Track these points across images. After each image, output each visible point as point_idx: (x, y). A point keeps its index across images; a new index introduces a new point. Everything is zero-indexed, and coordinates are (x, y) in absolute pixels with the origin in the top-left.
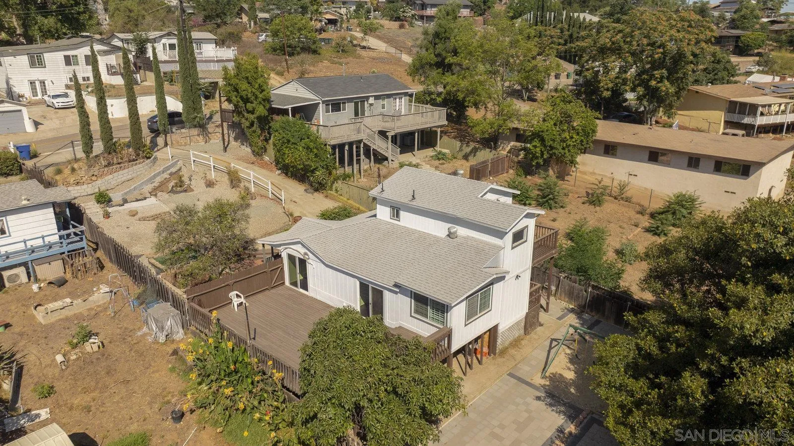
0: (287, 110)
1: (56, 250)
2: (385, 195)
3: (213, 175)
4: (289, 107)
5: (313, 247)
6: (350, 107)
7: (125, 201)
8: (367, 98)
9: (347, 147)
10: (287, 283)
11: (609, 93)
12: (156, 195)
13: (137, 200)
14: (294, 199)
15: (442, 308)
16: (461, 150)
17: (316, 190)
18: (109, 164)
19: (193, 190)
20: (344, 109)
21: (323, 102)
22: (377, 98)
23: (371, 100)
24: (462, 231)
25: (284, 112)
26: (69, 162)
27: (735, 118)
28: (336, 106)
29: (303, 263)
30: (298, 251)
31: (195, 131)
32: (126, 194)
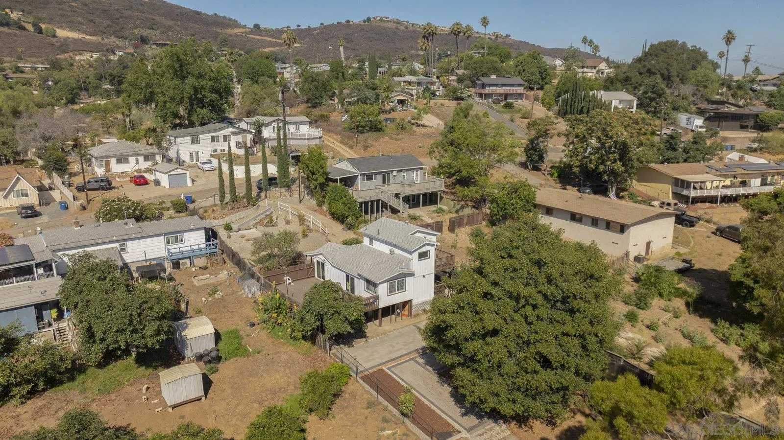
0: (337, 180)
1: (204, 252)
2: (367, 232)
3: (290, 217)
4: (338, 178)
5: (327, 256)
6: (379, 178)
7: (239, 230)
8: (392, 172)
9: (370, 203)
10: (316, 276)
11: (578, 169)
12: (256, 227)
13: (246, 230)
14: (334, 234)
15: (375, 285)
16: (454, 207)
17: (349, 229)
18: (233, 209)
19: (277, 226)
20: (375, 179)
21: (361, 175)
22: (398, 171)
23: (395, 173)
24: (397, 251)
25: (336, 181)
26: (212, 206)
27: (678, 190)
28: (370, 177)
29: (323, 265)
30: (321, 258)
31: (284, 190)
32: (240, 225)
